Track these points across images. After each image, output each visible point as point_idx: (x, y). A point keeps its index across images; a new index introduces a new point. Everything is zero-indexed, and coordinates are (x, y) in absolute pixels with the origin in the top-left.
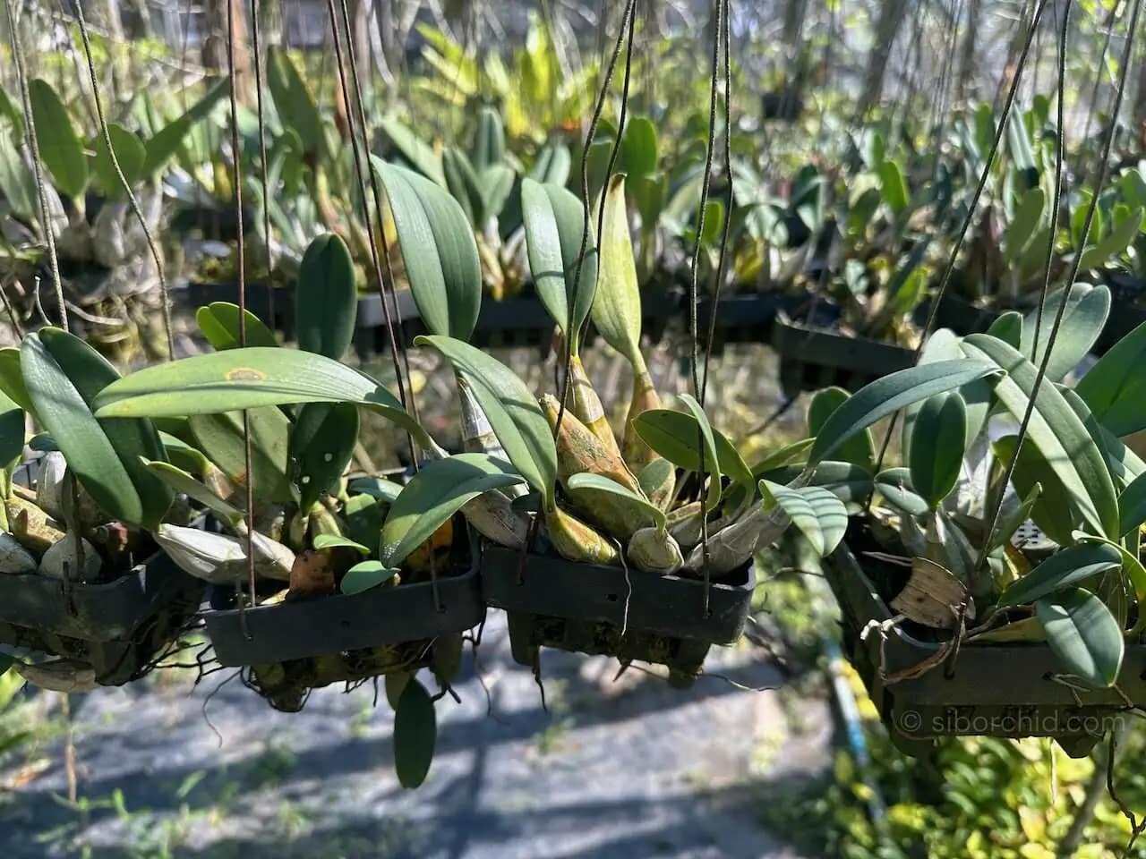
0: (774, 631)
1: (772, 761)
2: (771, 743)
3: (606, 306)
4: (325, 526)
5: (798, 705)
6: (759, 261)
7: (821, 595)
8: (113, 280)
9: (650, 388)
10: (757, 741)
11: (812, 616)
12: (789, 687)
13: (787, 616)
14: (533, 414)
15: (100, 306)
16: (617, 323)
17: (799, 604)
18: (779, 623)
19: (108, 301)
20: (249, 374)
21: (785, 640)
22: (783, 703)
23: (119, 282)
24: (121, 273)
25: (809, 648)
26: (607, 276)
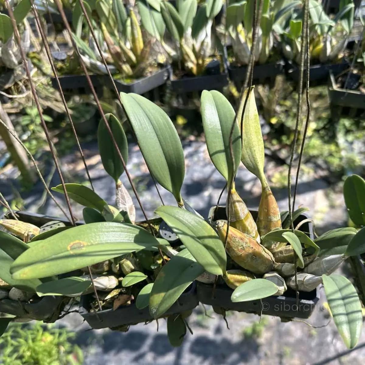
0: (324, 166)
1: (322, 220)
2: (322, 212)
3: (247, 152)
4: (126, 266)
5: (333, 196)
6: (322, 45)
7: (344, 149)
8: (15, 75)
9: (270, 194)
10: (317, 212)
11: (341, 159)
12: (330, 188)
13: (331, 159)
14: (214, 240)
15: (13, 87)
16: (252, 161)
17: (335, 154)
18: (326, 162)
19: (16, 84)
20: (79, 245)
21: (328, 169)
22: (327, 196)
23: (18, 75)
24: (18, 71)
25: (338, 171)
26: (247, 137)
